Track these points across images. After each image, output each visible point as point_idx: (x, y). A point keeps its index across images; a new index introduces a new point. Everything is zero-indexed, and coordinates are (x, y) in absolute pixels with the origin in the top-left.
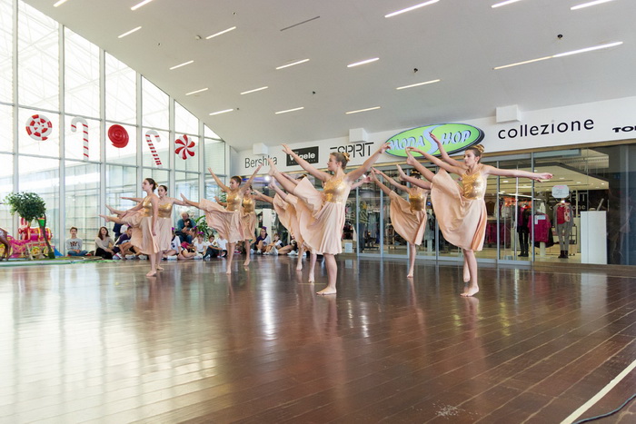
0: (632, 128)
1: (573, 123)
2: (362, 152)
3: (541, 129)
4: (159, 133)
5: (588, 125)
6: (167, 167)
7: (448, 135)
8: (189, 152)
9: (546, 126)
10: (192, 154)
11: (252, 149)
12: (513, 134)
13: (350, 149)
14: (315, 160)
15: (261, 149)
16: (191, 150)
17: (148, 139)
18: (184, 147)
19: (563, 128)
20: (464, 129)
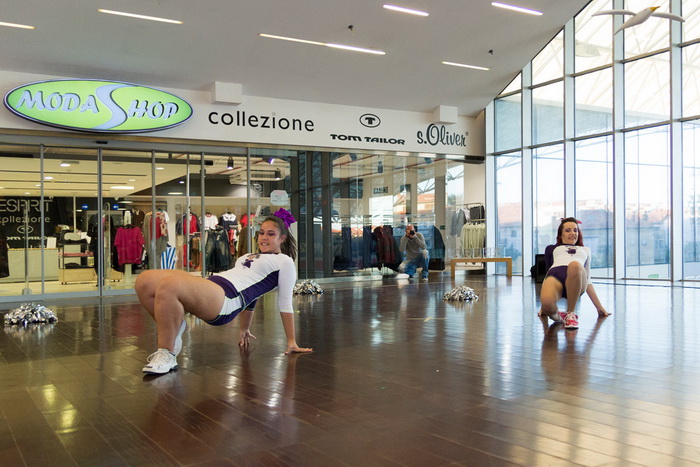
0: (346, 138)
1: (294, 121)
3: (261, 121)
5: (309, 125)
9: (267, 118)
12: (227, 120)
19: (284, 124)
20: (167, 99)
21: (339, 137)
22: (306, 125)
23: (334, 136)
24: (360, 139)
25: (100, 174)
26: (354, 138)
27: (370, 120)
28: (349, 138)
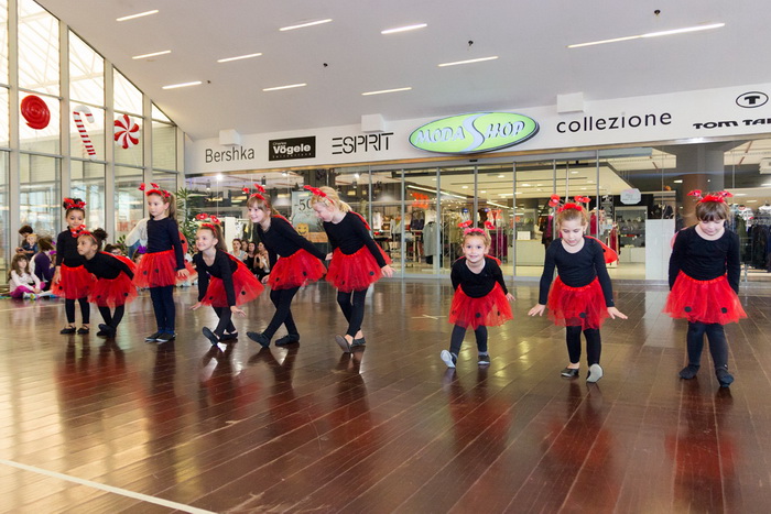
0: (715, 125)
1: (647, 117)
2: (377, 144)
3: (609, 123)
4: (92, 110)
5: (665, 119)
6: (103, 159)
7: (496, 127)
8: (131, 138)
9: (616, 119)
10: (135, 141)
11: (218, 136)
12: (575, 127)
13: (361, 140)
14: (312, 154)
15: (229, 137)
16: (134, 135)
17: (77, 117)
18: (124, 131)
19: (634, 122)
20: (515, 120)
21: (705, 126)
22: (661, 118)
23: (698, 126)
24: (735, 124)
25: (476, 183)
26: (727, 124)
27: (752, 100)
28: (720, 124)
